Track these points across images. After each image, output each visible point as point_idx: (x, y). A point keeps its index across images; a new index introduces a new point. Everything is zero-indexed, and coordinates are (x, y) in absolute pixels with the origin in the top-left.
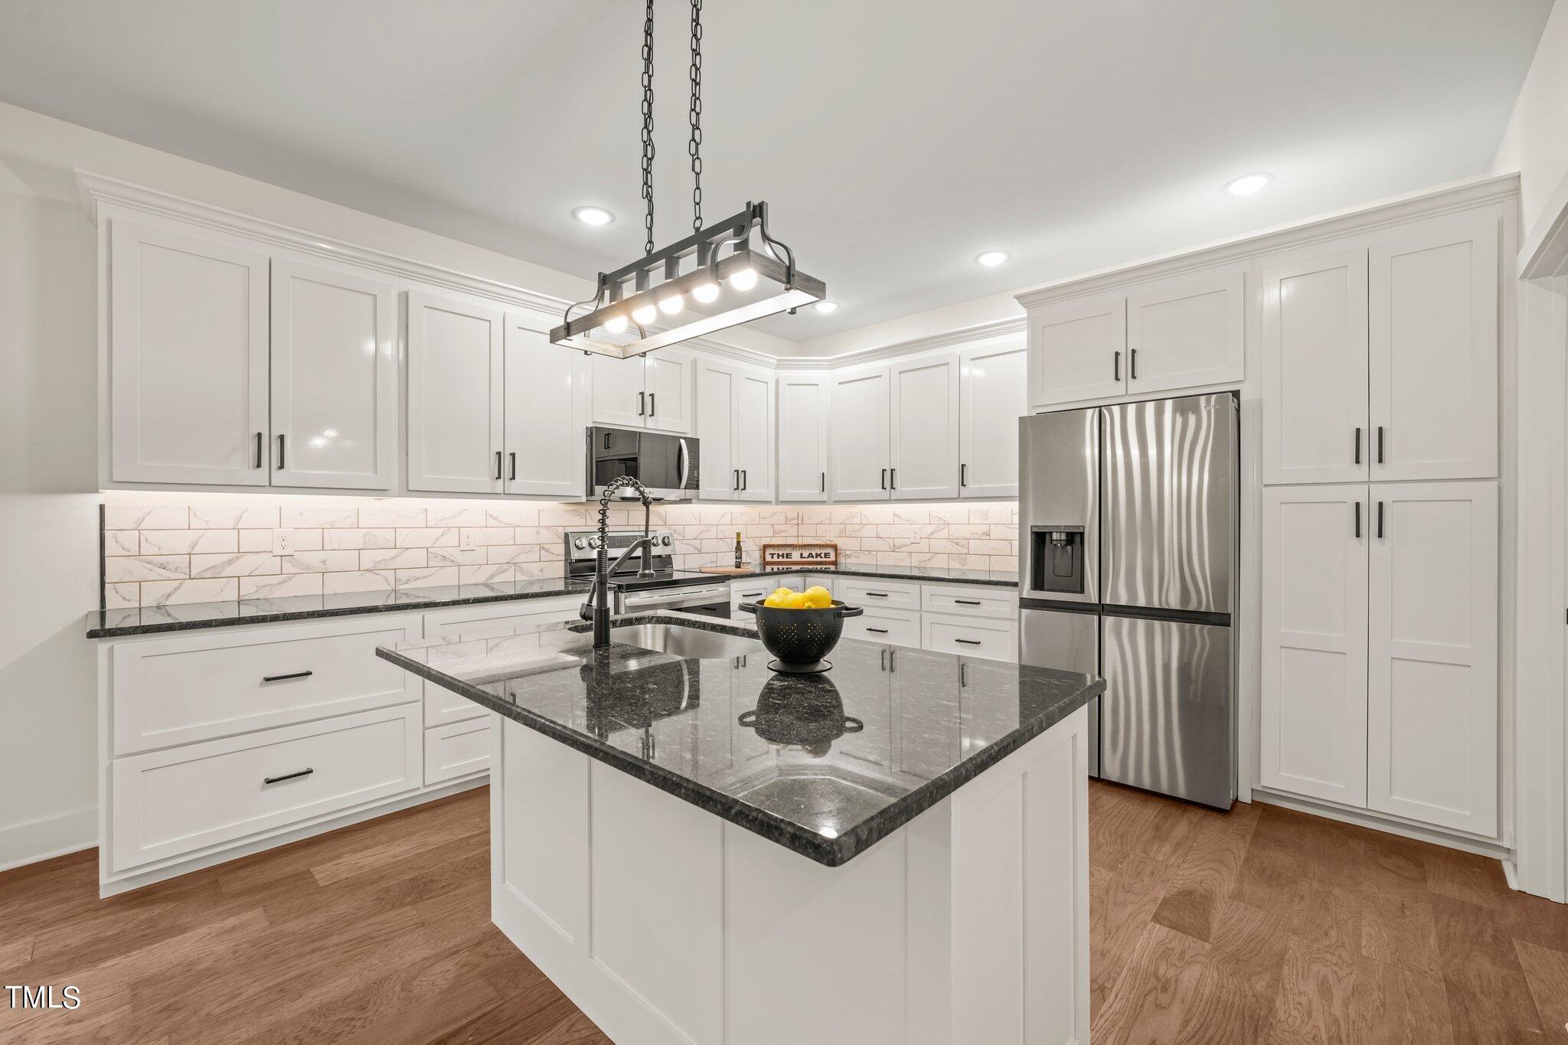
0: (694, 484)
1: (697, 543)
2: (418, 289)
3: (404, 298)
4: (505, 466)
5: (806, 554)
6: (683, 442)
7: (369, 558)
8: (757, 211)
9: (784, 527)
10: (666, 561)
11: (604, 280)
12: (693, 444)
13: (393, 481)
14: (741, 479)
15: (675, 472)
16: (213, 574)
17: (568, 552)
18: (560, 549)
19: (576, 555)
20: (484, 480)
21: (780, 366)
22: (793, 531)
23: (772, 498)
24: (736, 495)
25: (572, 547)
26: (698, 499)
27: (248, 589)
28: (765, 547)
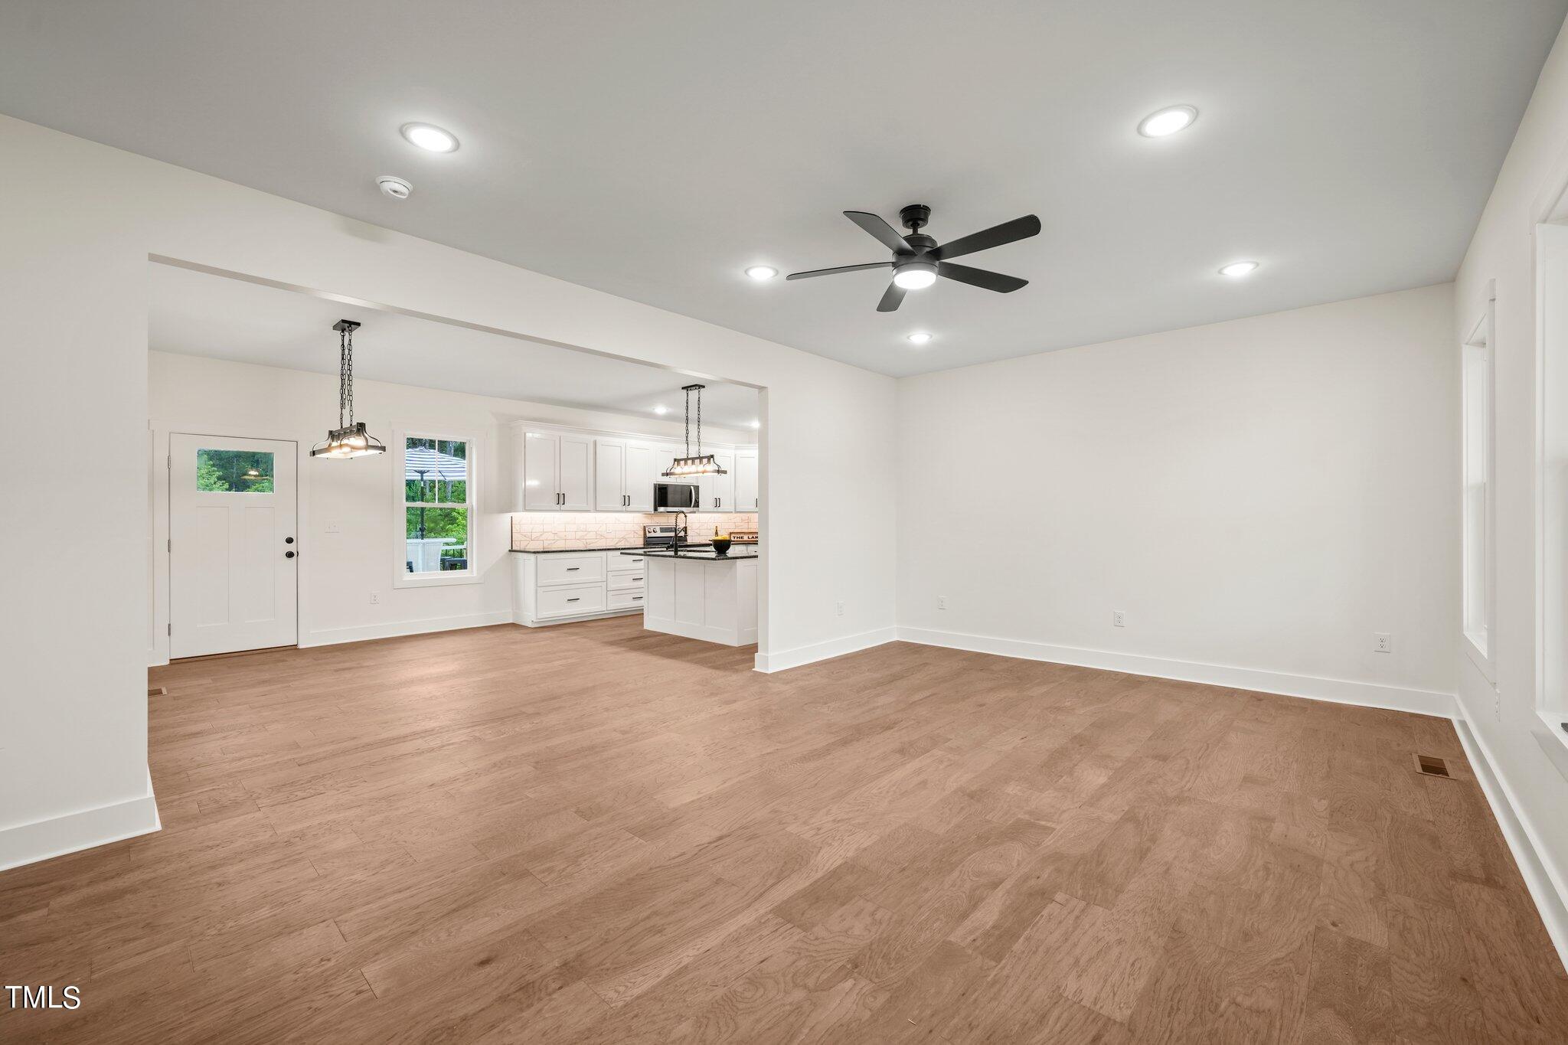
0: (697, 505)
1: (698, 531)
2: (599, 438)
3: (595, 443)
4: (626, 501)
5: (750, 537)
6: (692, 487)
7: (579, 534)
8: (712, 456)
9: (742, 524)
10: (685, 539)
11: (675, 460)
12: (697, 488)
13: (592, 507)
14: (717, 502)
15: (688, 500)
16: (537, 539)
17: (645, 534)
18: (642, 533)
19: (648, 535)
20: (619, 506)
21: (737, 448)
22: (746, 526)
23: (733, 510)
24: (716, 509)
25: (647, 532)
26: (698, 511)
27: (546, 545)
28: (731, 533)
